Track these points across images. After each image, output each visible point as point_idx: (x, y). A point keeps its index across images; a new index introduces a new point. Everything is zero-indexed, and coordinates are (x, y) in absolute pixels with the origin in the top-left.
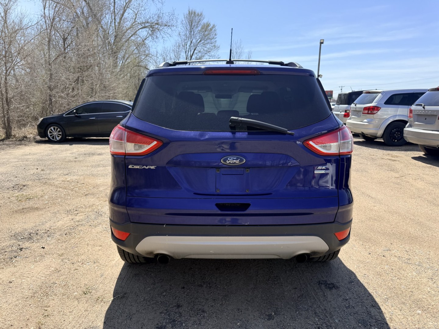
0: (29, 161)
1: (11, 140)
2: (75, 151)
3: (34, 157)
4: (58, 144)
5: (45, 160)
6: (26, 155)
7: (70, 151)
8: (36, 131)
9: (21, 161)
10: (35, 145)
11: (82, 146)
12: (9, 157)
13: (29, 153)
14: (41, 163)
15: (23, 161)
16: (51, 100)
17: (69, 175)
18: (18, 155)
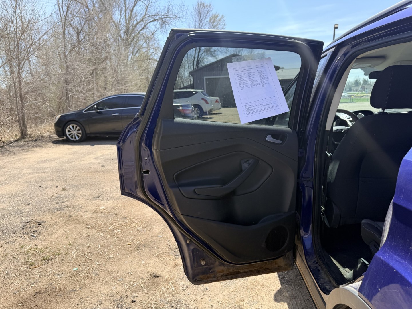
0: (46, 172)
1: (27, 140)
2: (99, 154)
3: (53, 164)
4: (78, 145)
5: (66, 171)
6: (42, 162)
7: (94, 155)
8: (53, 128)
9: (37, 173)
10: (53, 146)
11: (106, 147)
12: (22, 165)
13: (46, 159)
14: (61, 175)
15: (38, 173)
16: (67, 94)
17: (101, 198)
18: (33, 163)
